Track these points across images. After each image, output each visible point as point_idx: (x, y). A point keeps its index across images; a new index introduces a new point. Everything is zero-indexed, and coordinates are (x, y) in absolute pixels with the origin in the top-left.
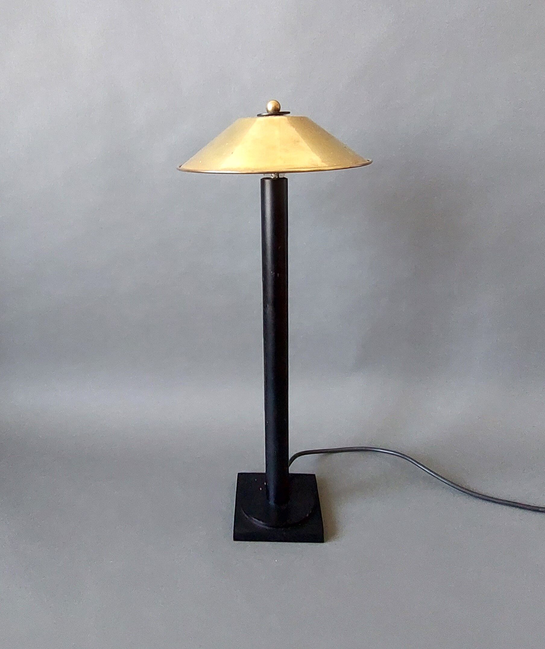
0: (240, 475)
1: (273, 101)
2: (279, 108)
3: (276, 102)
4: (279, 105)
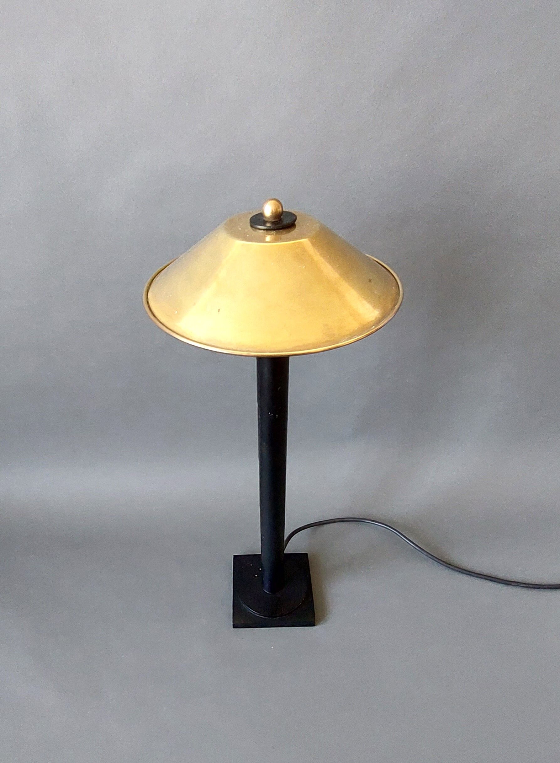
0: (235, 557)
1: (273, 201)
2: (281, 212)
3: (277, 203)
4: (281, 207)
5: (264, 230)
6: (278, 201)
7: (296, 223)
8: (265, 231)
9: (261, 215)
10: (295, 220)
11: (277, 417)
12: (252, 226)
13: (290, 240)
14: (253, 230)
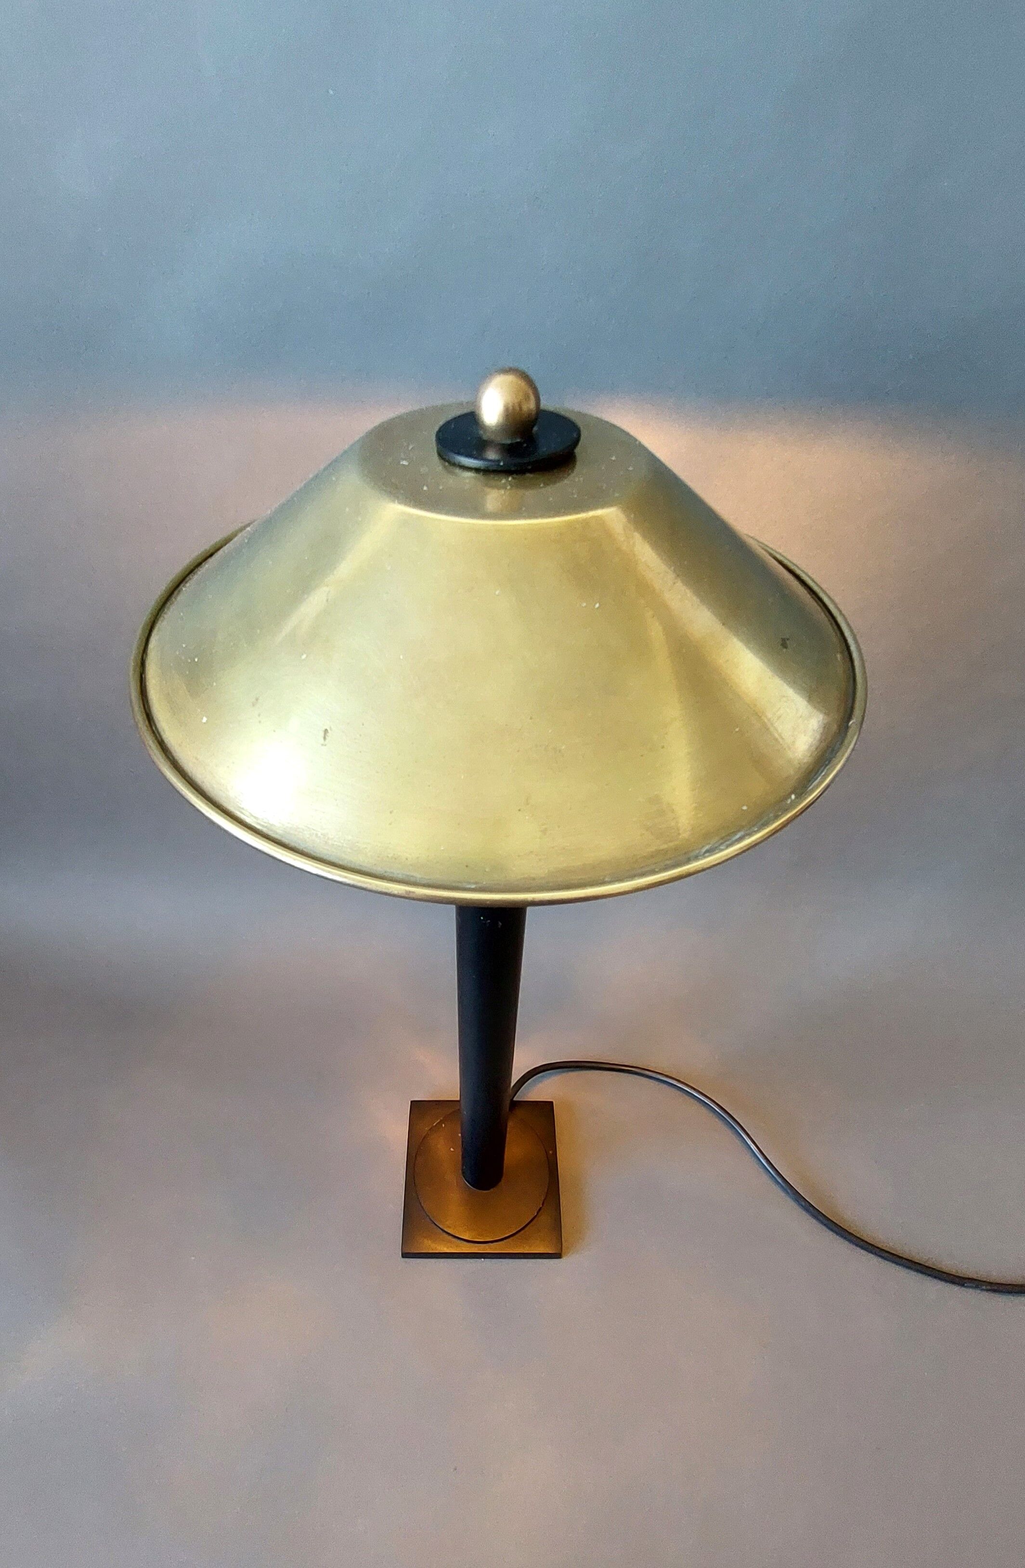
0: (415, 1102)
1: (510, 378)
2: (534, 413)
3: (522, 383)
4: (532, 397)
5: (477, 470)
6: (525, 377)
7: (577, 451)
8: (480, 476)
9: (471, 418)
10: (577, 441)
11: (499, 927)
12: (441, 456)
13: (557, 513)
14: (445, 467)
